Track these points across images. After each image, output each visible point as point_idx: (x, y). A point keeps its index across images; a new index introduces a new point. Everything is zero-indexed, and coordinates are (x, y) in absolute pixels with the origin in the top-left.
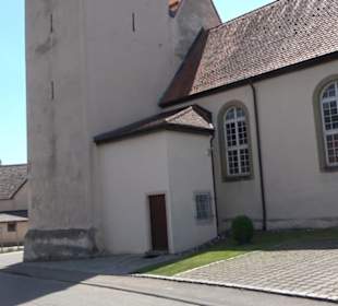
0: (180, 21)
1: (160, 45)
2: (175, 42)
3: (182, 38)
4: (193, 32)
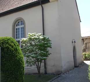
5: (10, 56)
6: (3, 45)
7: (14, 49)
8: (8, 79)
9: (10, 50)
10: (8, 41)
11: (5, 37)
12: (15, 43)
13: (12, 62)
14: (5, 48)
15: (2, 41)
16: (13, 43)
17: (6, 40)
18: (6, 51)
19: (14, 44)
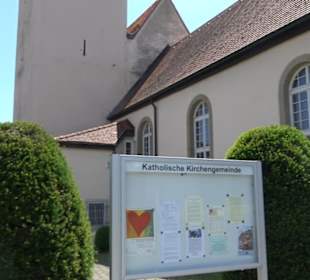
0: (139, 42)
1: (114, 65)
2: (132, 62)
3: (141, 57)
4: (157, 51)
5: (293, 190)
6: (265, 155)
7: (305, 165)
8: (292, 269)
9: (292, 172)
10: (282, 142)
11: (269, 126)
12: (306, 146)
13: (302, 213)
14: (274, 165)
15: (262, 141)
16: (298, 148)
17: (275, 136)
18: (276, 173)
19: (302, 151)
